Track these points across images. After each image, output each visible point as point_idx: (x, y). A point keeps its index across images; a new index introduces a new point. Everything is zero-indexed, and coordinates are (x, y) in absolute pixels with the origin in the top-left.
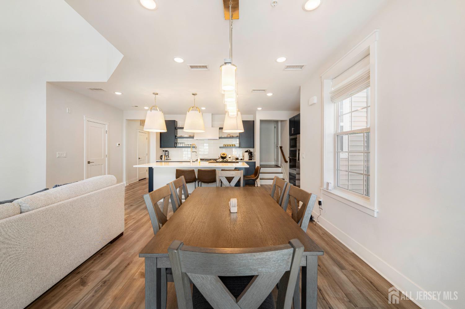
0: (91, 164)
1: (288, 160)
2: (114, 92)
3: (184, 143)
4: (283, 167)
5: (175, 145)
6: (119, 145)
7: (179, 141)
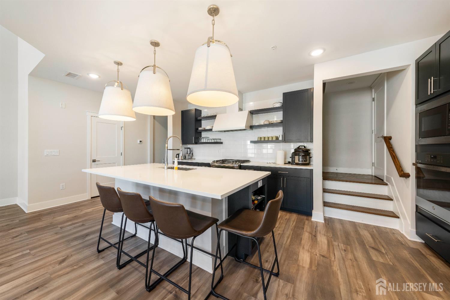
0: (96, 163)
1: (410, 168)
2: (88, 74)
3: (207, 138)
4: (392, 185)
5: (197, 142)
6: (141, 141)
7: (204, 134)
